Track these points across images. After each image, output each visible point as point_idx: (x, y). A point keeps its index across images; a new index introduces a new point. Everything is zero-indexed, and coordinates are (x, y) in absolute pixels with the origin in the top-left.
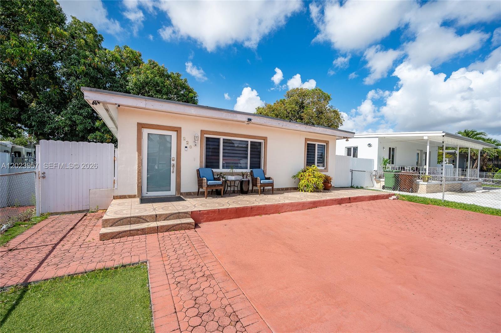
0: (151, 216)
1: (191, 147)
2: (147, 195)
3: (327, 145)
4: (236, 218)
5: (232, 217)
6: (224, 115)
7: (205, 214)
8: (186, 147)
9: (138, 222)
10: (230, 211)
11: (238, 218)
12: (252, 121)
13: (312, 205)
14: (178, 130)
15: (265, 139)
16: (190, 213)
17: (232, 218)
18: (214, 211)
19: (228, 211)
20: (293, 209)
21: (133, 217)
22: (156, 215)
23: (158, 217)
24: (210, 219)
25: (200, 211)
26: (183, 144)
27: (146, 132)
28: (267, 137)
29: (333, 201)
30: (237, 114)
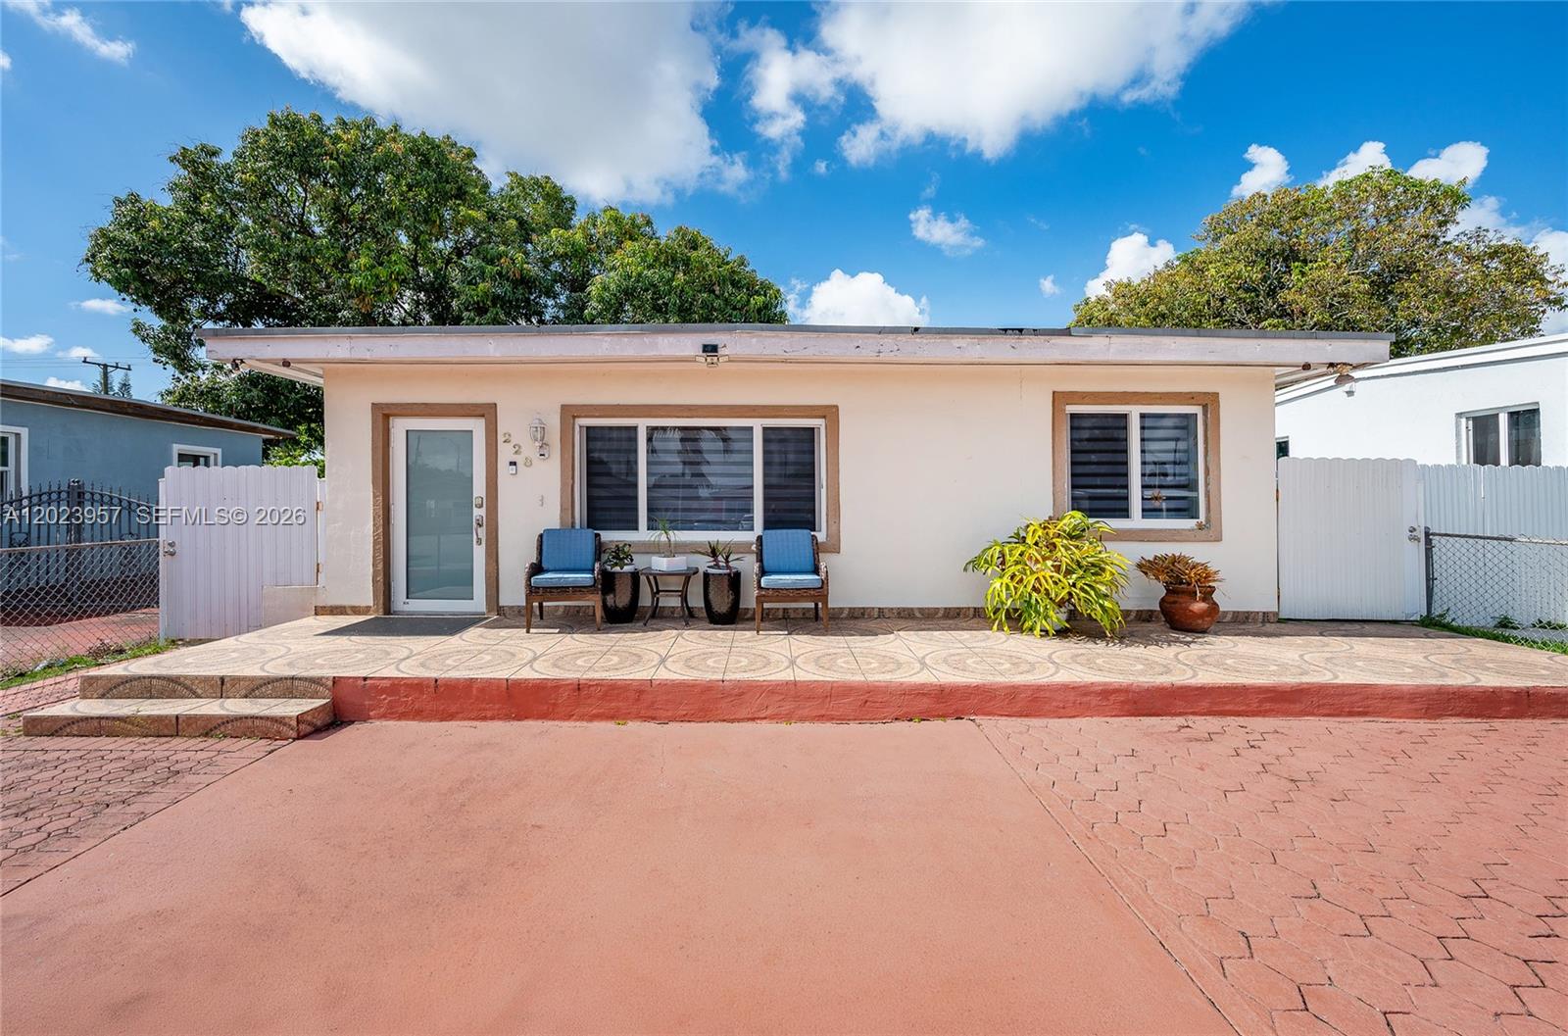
0: (206, 680)
1: (529, 463)
2: (406, 608)
3: (1205, 414)
4: (507, 717)
5: (489, 714)
6: (605, 345)
7: (383, 690)
8: (513, 463)
9: (172, 695)
10: (482, 690)
11: (519, 718)
12: (721, 351)
13: (925, 703)
14: (487, 412)
15: (830, 413)
16: (330, 683)
17: (492, 718)
18: (417, 686)
19: (475, 692)
20: (806, 712)
21: (159, 678)
22: (222, 679)
23: (228, 685)
24: (401, 709)
25: (365, 679)
26: (505, 453)
27: (400, 427)
28: (836, 407)
29: (1086, 694)
30: (654, 336)
